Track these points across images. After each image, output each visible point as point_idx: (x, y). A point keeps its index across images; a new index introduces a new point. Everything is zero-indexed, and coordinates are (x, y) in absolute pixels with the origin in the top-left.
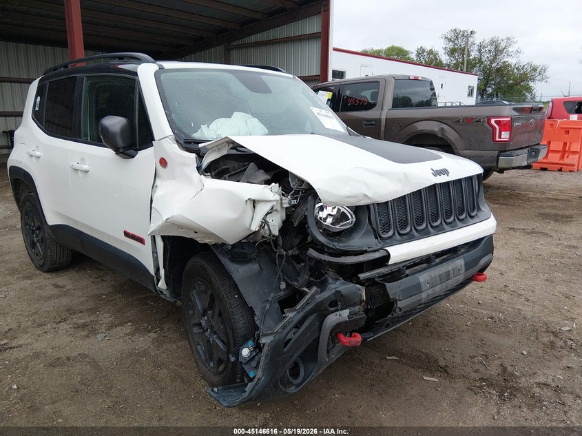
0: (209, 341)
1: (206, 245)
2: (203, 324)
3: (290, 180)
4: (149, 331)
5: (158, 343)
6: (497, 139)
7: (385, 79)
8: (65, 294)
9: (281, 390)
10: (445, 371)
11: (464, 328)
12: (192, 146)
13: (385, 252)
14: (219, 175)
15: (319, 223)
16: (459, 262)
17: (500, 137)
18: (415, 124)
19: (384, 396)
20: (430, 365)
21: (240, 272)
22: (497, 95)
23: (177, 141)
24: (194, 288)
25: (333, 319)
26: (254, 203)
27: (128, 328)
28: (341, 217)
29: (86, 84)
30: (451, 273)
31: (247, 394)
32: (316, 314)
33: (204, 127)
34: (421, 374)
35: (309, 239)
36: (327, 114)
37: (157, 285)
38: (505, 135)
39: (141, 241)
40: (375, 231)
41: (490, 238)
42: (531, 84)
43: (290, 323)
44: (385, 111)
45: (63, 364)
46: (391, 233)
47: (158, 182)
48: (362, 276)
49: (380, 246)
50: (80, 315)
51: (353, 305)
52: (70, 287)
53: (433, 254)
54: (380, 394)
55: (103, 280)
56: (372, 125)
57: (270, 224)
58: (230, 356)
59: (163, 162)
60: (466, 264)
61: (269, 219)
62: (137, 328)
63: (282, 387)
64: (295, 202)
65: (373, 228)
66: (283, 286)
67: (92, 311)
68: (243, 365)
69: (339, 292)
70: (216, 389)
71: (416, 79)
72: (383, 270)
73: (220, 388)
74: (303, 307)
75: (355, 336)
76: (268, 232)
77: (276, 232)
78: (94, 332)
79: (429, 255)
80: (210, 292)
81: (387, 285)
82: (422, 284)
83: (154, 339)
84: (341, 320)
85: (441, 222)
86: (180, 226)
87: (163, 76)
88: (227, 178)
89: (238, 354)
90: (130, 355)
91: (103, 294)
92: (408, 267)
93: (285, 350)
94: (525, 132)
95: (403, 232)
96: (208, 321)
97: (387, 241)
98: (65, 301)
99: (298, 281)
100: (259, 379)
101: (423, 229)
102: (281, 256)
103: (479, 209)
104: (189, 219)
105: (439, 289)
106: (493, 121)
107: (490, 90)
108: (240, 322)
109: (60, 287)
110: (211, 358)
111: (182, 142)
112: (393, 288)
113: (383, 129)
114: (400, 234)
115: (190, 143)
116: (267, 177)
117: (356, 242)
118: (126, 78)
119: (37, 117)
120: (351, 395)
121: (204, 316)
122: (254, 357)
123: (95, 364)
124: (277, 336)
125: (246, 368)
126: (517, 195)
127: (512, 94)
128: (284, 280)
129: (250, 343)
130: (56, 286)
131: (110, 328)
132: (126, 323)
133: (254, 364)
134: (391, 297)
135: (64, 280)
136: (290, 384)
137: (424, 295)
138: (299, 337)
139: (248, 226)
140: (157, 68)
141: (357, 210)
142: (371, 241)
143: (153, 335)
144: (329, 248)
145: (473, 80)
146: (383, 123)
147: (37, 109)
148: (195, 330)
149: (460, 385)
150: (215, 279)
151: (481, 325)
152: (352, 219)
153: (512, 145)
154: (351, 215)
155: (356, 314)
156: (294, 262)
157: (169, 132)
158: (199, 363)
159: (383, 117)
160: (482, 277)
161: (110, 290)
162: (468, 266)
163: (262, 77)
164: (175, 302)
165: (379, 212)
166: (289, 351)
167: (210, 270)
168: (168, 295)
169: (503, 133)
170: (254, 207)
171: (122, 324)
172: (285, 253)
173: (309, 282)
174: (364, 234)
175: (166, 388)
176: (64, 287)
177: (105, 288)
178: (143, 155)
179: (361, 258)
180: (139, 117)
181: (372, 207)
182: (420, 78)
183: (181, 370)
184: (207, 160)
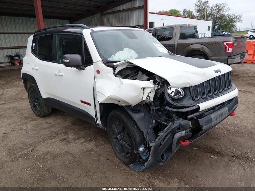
0: (122, 145)
1: (122, 106)
2: (119, 138)
3: (156, 78)
4: (91, 141)
5: (97, 146)
6: (227, 51)
7: (175, 26)
8: (52, 126)
9: (158, 164)
10: (219, 153)
11: (223, 135)
12: (110, 64)
13: (198, 106)
14: (126, 77)
15: (169, 95)
16: (226, 109)
17: (228, 50)
18: (190, 46)
19: (195, 164)
20: (212, 151)
21: (137, 117)
22: (220, 29)
23: (103, 62)
24: (114, 123)
25: (178, 135)
26: (144, 89)
27: (82, 140)
28: (177, 92)
29: (57, 38)
30: (223, 113)
31: (145, 166)
32: (171, 133)
33: (113, 56)
34: (209, 155)
35: (165, 102)
36: (160, 46)
37: (96, 122)
38: (231, 50)
39: (89, 104)
40: (192, 98)
41: (237, 97)
42: (235, 24)
43: (161, 137)
44: (176, 40)
45: (59, 156)
46: (199, 98)
47: (96, 80)
48: (189, 117)
49: (195, 104)
50: (61, 135)
51: (187, 129)
52: (53, 123)
53: (216, 106)
54: (194, 164)
55: (66, 120)
56: (171, 47)
57: (150, 97)
58: (134, 151)
59: (98, 72)
60: (228, 109)
61: (150, 95)
62: (86, 140)
63: (158, 163)
64: (159, 87)
65: (191, 96)
66: (154, 122)
67: (66, 133)
68: (140, 155)
69: (181, 124)
70: (132, 165)
71: (189, 26)
72: (197, 114)
73: (133, 164)
74: (166, 131)
75: (187, 142)
76: (149, 100)
77: (152, 100)
78: (69, 142)
79: (214, 106)
80: (122, 125)
81: (199, 120)
82: (213, 119)
83: (94, 144)
84: (182, 135)
85: (218, 92)
86: (113, 99)
87: (94, 34)
88: (129, 78)
89: (138, 150)
90: (86, 151)
91: (68, 126)
92: (206, 112)
93: (160, 148)
94: (239, 48)
95: (203, 97)
96: (121, 136)
97: (197, 101)
98: (53, 129)
99: (160, 120)
100: (150, 160)
101: (211, 96)
102: (153, 110)
103: (231, 86)
104: (117, 96)
105: (218, 120)
106: (225, 44)
107: (216, 27)
108: (138, 137)
109: (49, 124)
110: (123, 152)
111: (105, 63)
112: (201, 121)
113: (176, 48)
114: (202, 98)
115: (109, 63)
116: (148, 77)
117: (185, 103)
118: (77, 35)
119: (34, 52)
120: (182, 165)
121: (119, 134)
122: (145, 151)
123: (73, 156)
124: (156, 143)
125: (141, 155)
126: (236, 75)
127: (226, 28)
128: (154, 119)
129: (143, 145)
130: (46, 123)
131: (75, 140)
132: (81, 138)
133: (145, 154)
134: (201, 125)
135: (50, 120)
136: (161, 161)
137: (213, 123)
138: (165, 143)
139: (141, 98)
140: (91, 31)
141: (184, 89)
142: (191, 102)
143: (93, 142)
144: (174, 106)
145: (210, 23)
146: (176, 46)
147: (34, 48)
148: (114, 140)
149: (226, 159)
150: (125, 120)
151: (231, 133)
152: (183, 93)
153: (234, 54)
154: (182, 92)
155: (188, 132)
156: (158, 112)
157: (100, 59)
158: (117, 154)
159: (176, 43)
160: (233, 114)
161: (70, 124)
162: (229, 110)
163: (133, 31)
164: (104, 129)
165: (194, 89)
166: (161, 149)
167: (123, 116)
168: (101, 126)
169: (229, 48)
170: (144, 90)
171: (79, 138)
172: (154, 108)
173: (166, 120)
174: (188, 99)
175: (105, 164)
176: (50, 123)
177: (68, 123)
178: (88, 68)
179: (188, 109)
180: (85, 52)
181: (191, 87)
182: (191, 25)
183: (108, 157)
184: (117, 70)
